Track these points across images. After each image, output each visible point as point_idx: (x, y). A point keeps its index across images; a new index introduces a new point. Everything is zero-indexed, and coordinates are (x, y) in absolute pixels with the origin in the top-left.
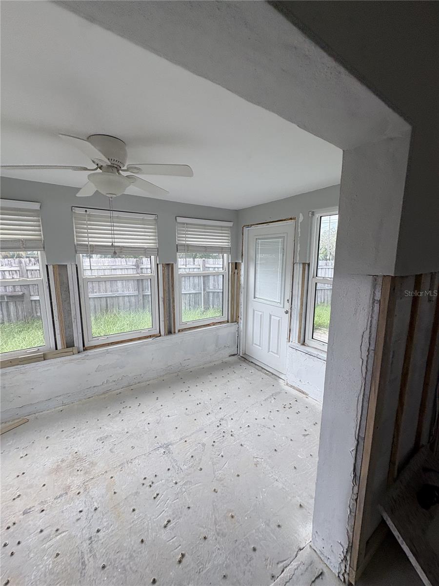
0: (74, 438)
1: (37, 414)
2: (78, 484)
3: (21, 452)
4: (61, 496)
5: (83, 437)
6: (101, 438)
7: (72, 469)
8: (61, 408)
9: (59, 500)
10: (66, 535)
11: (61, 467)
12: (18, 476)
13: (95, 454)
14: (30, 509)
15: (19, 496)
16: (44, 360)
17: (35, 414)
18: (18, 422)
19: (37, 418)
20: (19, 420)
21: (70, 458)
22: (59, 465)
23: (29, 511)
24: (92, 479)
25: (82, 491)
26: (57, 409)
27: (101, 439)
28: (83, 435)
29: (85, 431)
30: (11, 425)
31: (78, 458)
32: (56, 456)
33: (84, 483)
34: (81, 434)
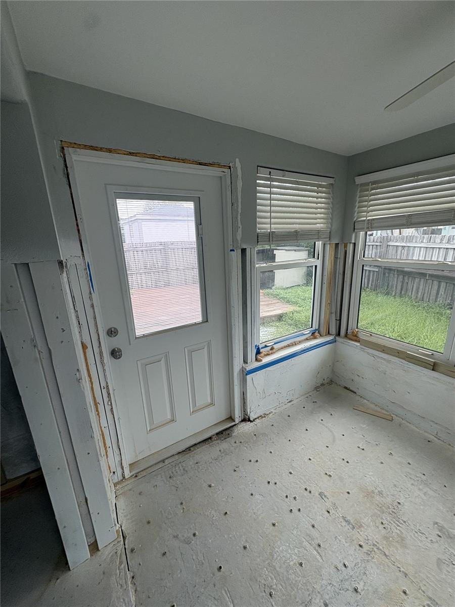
0: (412, 484)
1: (403, 422)
2: (369, 537)
3: (362, 443)
4: (348, 522)
5: (423, 496)
6: (443, 527)
7: (379, 513)
8: (432, 438)
9: (344, 524)
10: (319, 561)
11: (373, 497)
12: (343, 460)
13: (416, 535)
14: (325, 496)
15: (330, 476)
16: (433, 370)
17: (403, 419)
18: (384, 414)
19: (400, 425)
20: (386, 413)
21: (389, 500)
22: (374, 493)
23: (323, 497)
24: (385, 555)
25: (366, 548)
26: (426, 434)
27: (441, 529)
28: (425, 494)
29: (431, 493)
30: (376, 411)
31: (394, 510)
32: (380, 481)
33: (374, 545)
34: (425, 490)
